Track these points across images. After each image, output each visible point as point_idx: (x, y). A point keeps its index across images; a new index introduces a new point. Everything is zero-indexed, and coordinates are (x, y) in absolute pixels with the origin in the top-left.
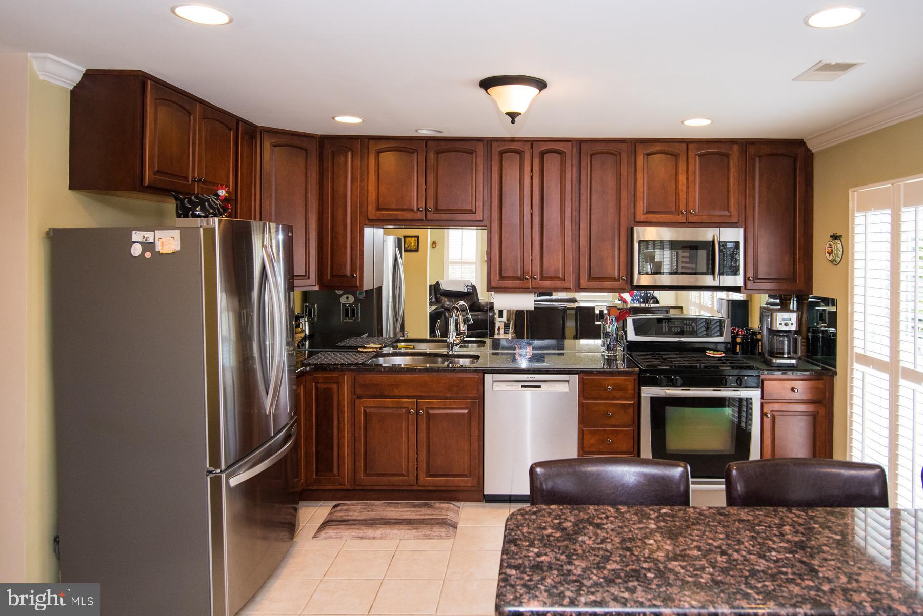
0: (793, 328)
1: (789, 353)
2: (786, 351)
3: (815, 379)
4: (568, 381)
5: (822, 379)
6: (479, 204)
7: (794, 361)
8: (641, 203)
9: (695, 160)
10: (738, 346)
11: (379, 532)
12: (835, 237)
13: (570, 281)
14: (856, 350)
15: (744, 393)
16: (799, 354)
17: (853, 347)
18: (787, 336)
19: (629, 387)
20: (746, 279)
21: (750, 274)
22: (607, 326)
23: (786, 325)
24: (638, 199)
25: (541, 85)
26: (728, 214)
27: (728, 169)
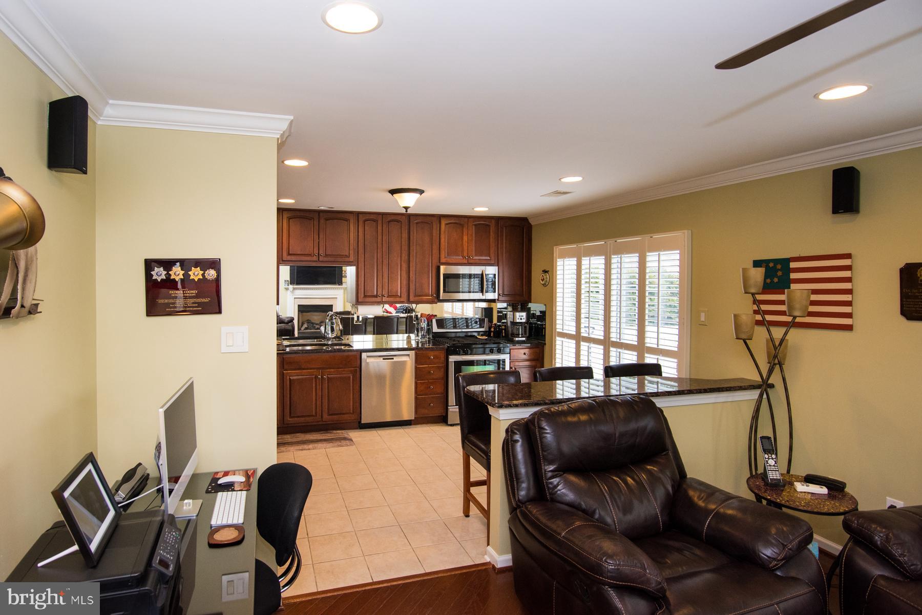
0: (524, 321)
1: (522, 335)
2: (520, 333)
3: (535, 348)
4: (409, 355)
5: (538, 348)
6: (352, 252)
7: (524, 339)
8: (444, 252)
9: (472, 228)
10: (492, 333)
11: (311, 446)
12: (545, 272)
13: (404, 298)
14: (558, 330)
15: (501, 357)
16: (528, 335)
17: (556, 329)
18: (521, 325)
19: (442, 357)
20: (499, 295)
21: (501, 292)
22: (422, 324)
23: (521, 319)
24: (442, 250)
25: (421, 192)
26: (489, 258)
27: (489, 232)
